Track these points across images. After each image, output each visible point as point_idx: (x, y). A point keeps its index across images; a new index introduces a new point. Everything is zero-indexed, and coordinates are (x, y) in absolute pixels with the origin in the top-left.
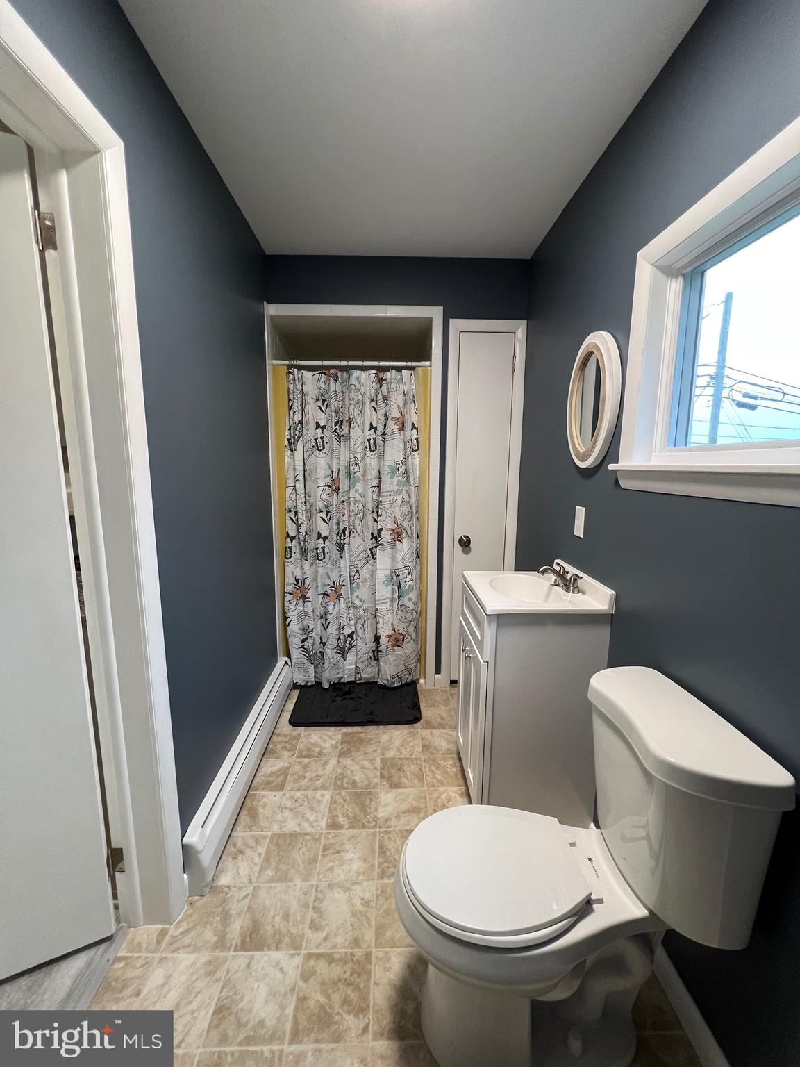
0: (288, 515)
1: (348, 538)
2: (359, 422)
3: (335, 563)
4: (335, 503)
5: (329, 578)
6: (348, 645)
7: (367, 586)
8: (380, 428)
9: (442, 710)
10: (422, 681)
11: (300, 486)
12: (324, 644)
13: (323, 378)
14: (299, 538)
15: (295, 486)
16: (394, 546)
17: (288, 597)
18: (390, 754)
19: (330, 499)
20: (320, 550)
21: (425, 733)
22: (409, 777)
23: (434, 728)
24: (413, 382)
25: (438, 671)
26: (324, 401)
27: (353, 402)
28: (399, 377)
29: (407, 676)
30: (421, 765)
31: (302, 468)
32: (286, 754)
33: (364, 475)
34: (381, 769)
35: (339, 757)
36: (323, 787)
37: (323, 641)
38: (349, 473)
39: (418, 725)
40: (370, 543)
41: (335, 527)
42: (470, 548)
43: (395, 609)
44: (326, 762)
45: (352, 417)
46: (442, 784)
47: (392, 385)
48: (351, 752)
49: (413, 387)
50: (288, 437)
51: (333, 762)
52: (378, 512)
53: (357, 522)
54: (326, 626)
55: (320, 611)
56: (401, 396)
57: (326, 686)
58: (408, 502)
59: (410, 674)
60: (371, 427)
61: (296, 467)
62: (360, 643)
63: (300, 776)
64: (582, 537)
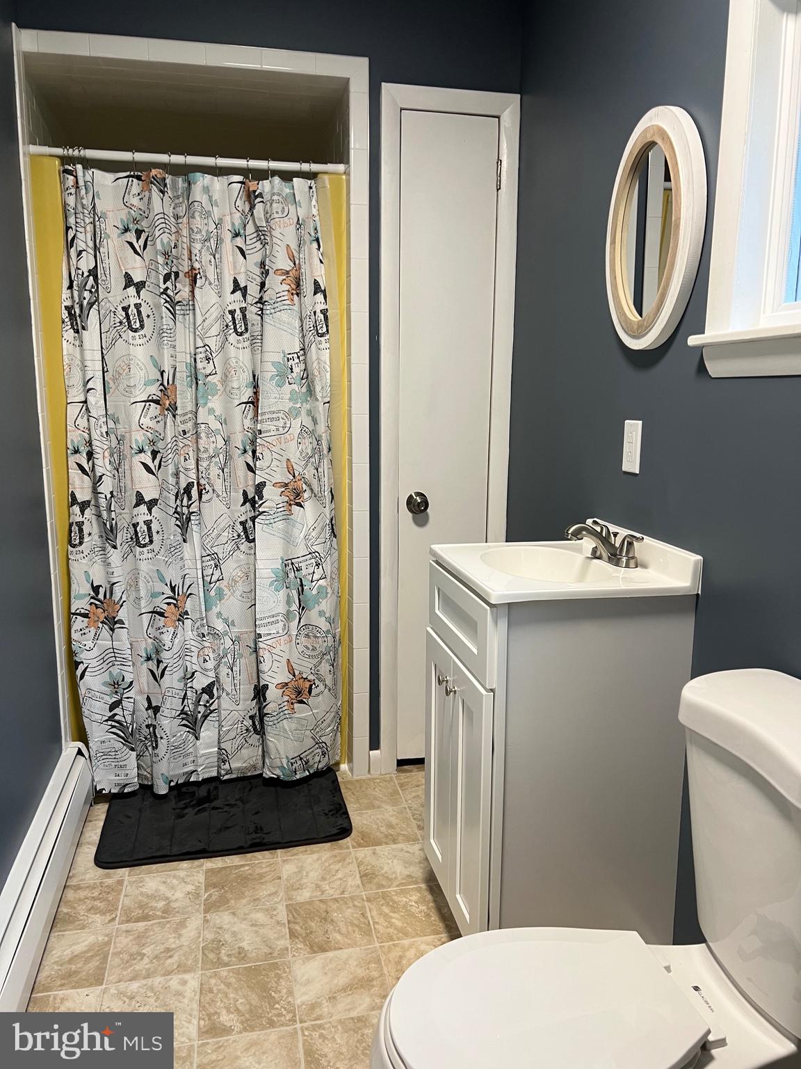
0: (73, 460)
1: (197, 504)
2: (211, 275)
3: (174, 550)
4: (170, 434)
5: (162, 579)
6: (202, 709)
7: (238, 593)
8: (253, 290)
9: (389, 813)
10: (344, 767)
11: (95, 399)
12: (156, 710)
13: (136, 186)
14: (97, 506)
15: (85, 402)
16: (288, 517)
17: (79, 623)
18: (304, 895)
19: (159, 427)
20: (142, 528)
21: (364, 853)
22: (344, 930)
23: (379, 844)
24: (314, 202)
25: (375, 743)
26: (139, 233)
27: (198, 237)
28: (287, 191)
29: (317, 759)
30: (364, 907)
31: (99, 365)
32: (98, 918)
33: (226, 378)
34: (289, 922)
35: (206, 911)
36: (182, 968)
37: (154, 704)
38: (195, 377)
39: (347, 841)
40: (244, 512)
41: (172, 480)
42: (427, 516)
43: (294, 632)
44: (182, 924)
45: (197, 265)
46: (406, 935)
47: (275, 205)
48: (228, 901)
49: (315, 212)
50: (68, 303)
51: (195, 922)
52: (254, 452)
53: (215, 471)
54: (158, 673)
55: (145, 645)
56: (293, 228)
57: (162, 789)
58: (313, 432)
59: (324, 754)
60: (236, 287)
61: (88, 363)
62: (225, 703)
63: (132, 955)
64: (638, 472)
